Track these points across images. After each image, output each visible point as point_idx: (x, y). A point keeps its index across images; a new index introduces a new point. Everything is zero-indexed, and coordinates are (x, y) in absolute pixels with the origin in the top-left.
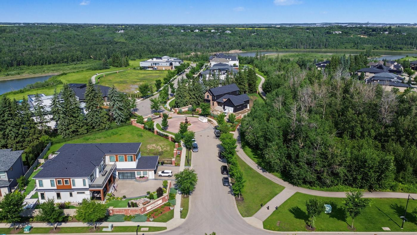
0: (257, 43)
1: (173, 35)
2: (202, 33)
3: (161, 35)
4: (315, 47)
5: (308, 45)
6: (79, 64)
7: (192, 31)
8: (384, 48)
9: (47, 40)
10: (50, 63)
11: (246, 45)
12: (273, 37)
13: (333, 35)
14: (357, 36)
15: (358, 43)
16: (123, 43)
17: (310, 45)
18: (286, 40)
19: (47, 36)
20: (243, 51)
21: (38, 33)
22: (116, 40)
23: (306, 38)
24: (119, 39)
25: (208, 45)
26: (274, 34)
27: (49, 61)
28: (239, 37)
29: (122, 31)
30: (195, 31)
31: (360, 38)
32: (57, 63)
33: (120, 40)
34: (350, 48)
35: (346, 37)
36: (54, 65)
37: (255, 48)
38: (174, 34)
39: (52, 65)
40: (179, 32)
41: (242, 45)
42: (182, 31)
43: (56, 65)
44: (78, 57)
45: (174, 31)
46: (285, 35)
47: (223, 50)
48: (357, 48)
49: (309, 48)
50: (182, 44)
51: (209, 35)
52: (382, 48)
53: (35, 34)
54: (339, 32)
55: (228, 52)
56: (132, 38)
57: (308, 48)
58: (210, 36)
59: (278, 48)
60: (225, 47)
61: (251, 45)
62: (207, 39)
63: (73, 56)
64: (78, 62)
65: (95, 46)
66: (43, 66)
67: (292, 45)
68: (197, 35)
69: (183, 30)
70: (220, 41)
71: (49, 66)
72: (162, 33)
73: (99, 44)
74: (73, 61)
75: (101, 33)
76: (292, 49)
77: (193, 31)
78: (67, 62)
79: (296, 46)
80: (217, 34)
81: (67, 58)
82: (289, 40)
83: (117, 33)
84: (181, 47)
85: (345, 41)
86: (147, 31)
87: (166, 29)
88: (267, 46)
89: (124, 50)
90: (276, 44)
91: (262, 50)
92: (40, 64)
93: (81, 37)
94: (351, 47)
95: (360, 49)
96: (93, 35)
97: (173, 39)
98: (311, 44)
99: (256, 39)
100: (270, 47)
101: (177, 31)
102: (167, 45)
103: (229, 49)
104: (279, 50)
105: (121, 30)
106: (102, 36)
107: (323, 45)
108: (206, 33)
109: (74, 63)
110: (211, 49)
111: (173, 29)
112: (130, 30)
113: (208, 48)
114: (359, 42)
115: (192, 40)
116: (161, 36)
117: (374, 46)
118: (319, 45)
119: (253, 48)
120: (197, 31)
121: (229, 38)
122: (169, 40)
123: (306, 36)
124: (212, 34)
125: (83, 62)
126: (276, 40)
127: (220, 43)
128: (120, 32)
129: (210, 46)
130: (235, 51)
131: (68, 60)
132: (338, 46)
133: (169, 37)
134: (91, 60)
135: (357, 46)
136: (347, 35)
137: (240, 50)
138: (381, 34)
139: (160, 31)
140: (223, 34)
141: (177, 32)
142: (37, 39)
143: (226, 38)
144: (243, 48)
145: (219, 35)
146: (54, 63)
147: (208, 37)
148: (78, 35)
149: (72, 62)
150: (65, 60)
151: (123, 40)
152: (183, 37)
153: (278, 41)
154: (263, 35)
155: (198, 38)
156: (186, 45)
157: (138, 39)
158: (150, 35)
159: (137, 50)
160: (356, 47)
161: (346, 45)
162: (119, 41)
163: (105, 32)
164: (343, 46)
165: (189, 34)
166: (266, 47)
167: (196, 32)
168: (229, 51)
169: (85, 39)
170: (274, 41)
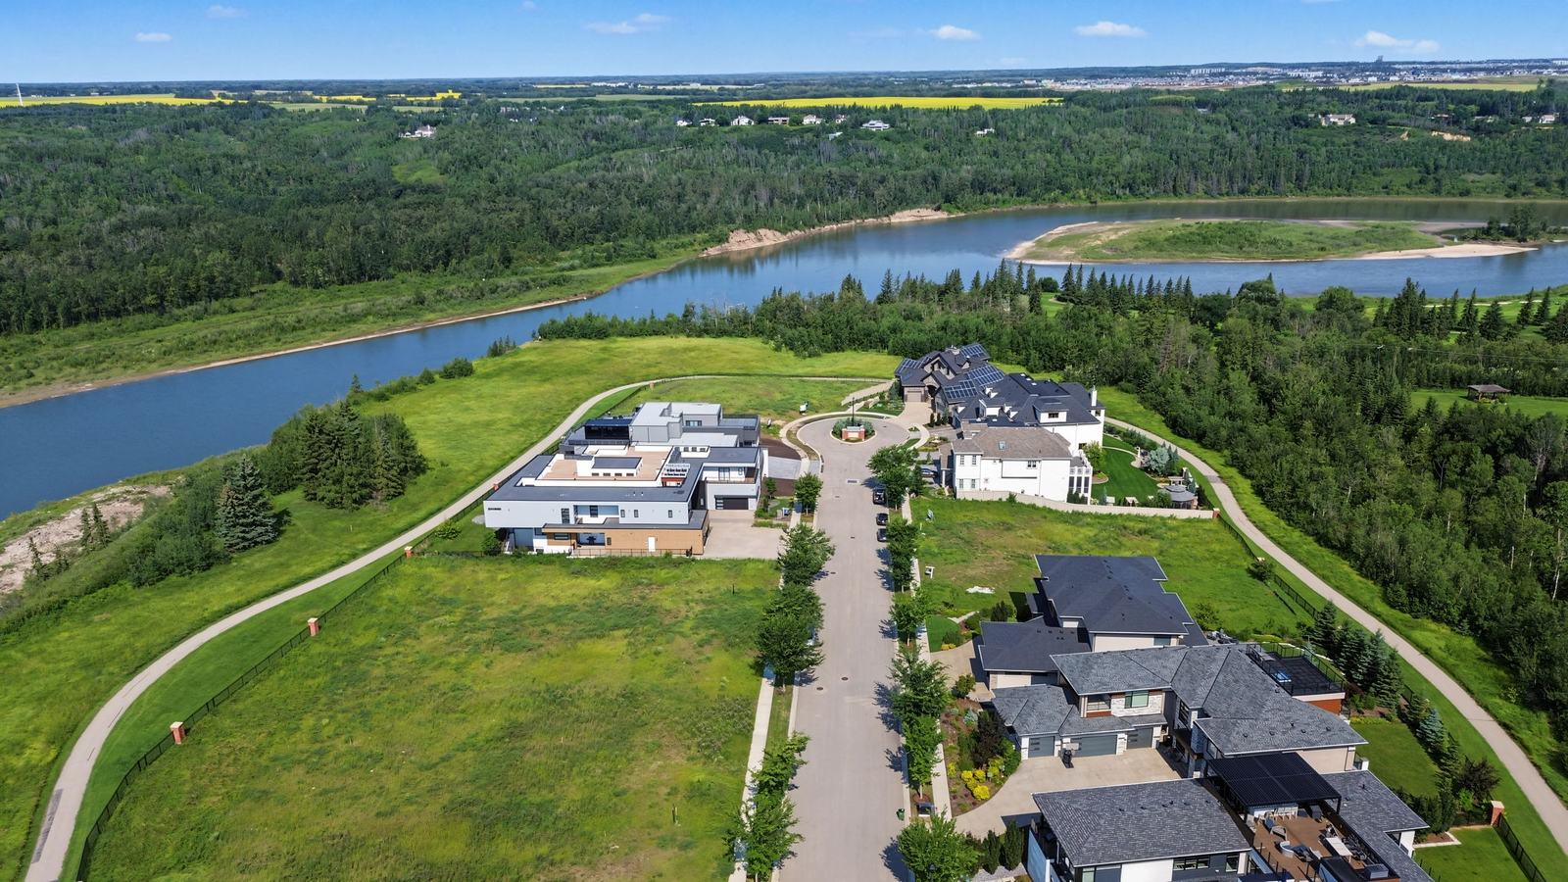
0: (1007, 172)
1: (642, 143)
2: (764, 132)
3: (594, 142)
4: (1254, 188)
5: (1223, 180)
6: (215, 313)
7: (724, 123)
8: (1555, 188)
9: (91, 189)
10: (73, 319)
11: (962, 187)
12: (1067, 142)
13: (1319, 130)
14: (1426, 134)
15: (1436, 168)
16: (431, 189)
17: (1231, 179)
18: (1127, 159)
19: (94, 169)
20: (950, 212)
21: (52, 156)
22: (399, 173)
23: (1209, 146)
24: (413, 170)
25: (798, 190)
26: (1068, 131)
27: (68, 311)
28: (926, 148)
29: (428, 132)
30: (735, 123)
31: (1444, 146)
32: (110, 314)
33: (419, 174)
34: (1405, 189)
35: (1381, 137)
36: (95, 327)
37: (1000, 195)
38: (649, 139)
39: (83, 328)
40: (669, 129)
41: (942, 185)
42: (682, 123)
43: (106, 324)
44: (211, 280)
45: (646, 126)
46: (1119, 135)
47: (865, 208)
48: (1437, 191)
49: (1228, 194)
50: (689, 188)
51: (796, 141)
52: (1543, 190)
53: (40, 158)
54: (1346, 117)
55: (885, 220)
56: (469, 163)
57: (1224, 191)
58: (801, 147)
59: (1097, 197)
60: (870, 195)
61: (980, 186)
62: (792, 159)
63: (187, 274)
64: (215, 305)
65: (302, 212)
66: (38, 336)
67: (1153, 182)
68: (745, 143)
69: (686, 118)
70: (845, 170)
71: (70, 332)
72: (596, 137)
73: (323, 201)
74: (192, 299)
75: (339, 143)
76: (1156, 196)
77: (728, 124)
78: (160, 308)
79: (1171, 183)
80: (831, 136)
81: (159, 288)
82: (1138, 157)
83: (405, 140)
84: (684, 206)
85: (1380, 161)
86: (533, 128)
87: (611, 117)
88: (1048, 184)
89: (431, 233)
90: (1087, 177)
91: (1028, 206)
92: (26, 325)
93: (247, 164)
94: (1409, 186)
95: (1449, 193)
96: (304, 150)
97: (643, 165)
98: (1238, 176)
99: (996, 154)
100: (1065, 189)
101: (660, 124)
102: (623, 197)
103: (889, 208)
104: (1099, 204)
105: (425, 124)
106: (342, 153)
107: (1289, 180)
108: (780, 130)
109: (194, 307)
110: (813, 209)
111: (640, 114)
112: (462, 127)
113: (801, 205)
114: (1444, 161)
115: (727, 164)
116: (590, 153)
117: (1511, 182)
118: (1274, 180)
119: (991, 196)
120: (744, 121)
121: (883, 152)
122: (630, 170)
123: (1206, 137)
124: (809, 136)
125: (237, 302)
126: (1083, 156)
127: (849, 181)
128: (418, 134)
129: (808, 195)
130: (914, 212)
131: (162, 298)
132: (1355, 181)
133: (630, 152)
134: (279, 285)
135: (1437, 180)
136: (1382, 133)
137: (938, 209)
138: (1527, 125)
139: (591, 126)
140: (858, 137)
141: (660, 131)
142: (43, 183)
143: (871, 155)
144: (949, 199)
145: (838, 141)
146: (94, 317)
147: (794, 149)
148: (233, 158)
149: (185, 305)
150: (150, 299)
151: (429, 175)
152: (687, 153)
153: (1094, 165)
154: (1022, 135)
155: (753, 153)
156: (706, 195)
157: (497, 167)
158: (545, 146)
159: (490, 227)
160: (1431, 185)
161: (1389, 175)
162: (413, 179)
163: (353, 138)
164: (1376, 182)
165: (710, 139)
166: (1048, 190)
167: (738, 129)
168: (892, 213)
169: (264, 176)
170: (1075, 163)
